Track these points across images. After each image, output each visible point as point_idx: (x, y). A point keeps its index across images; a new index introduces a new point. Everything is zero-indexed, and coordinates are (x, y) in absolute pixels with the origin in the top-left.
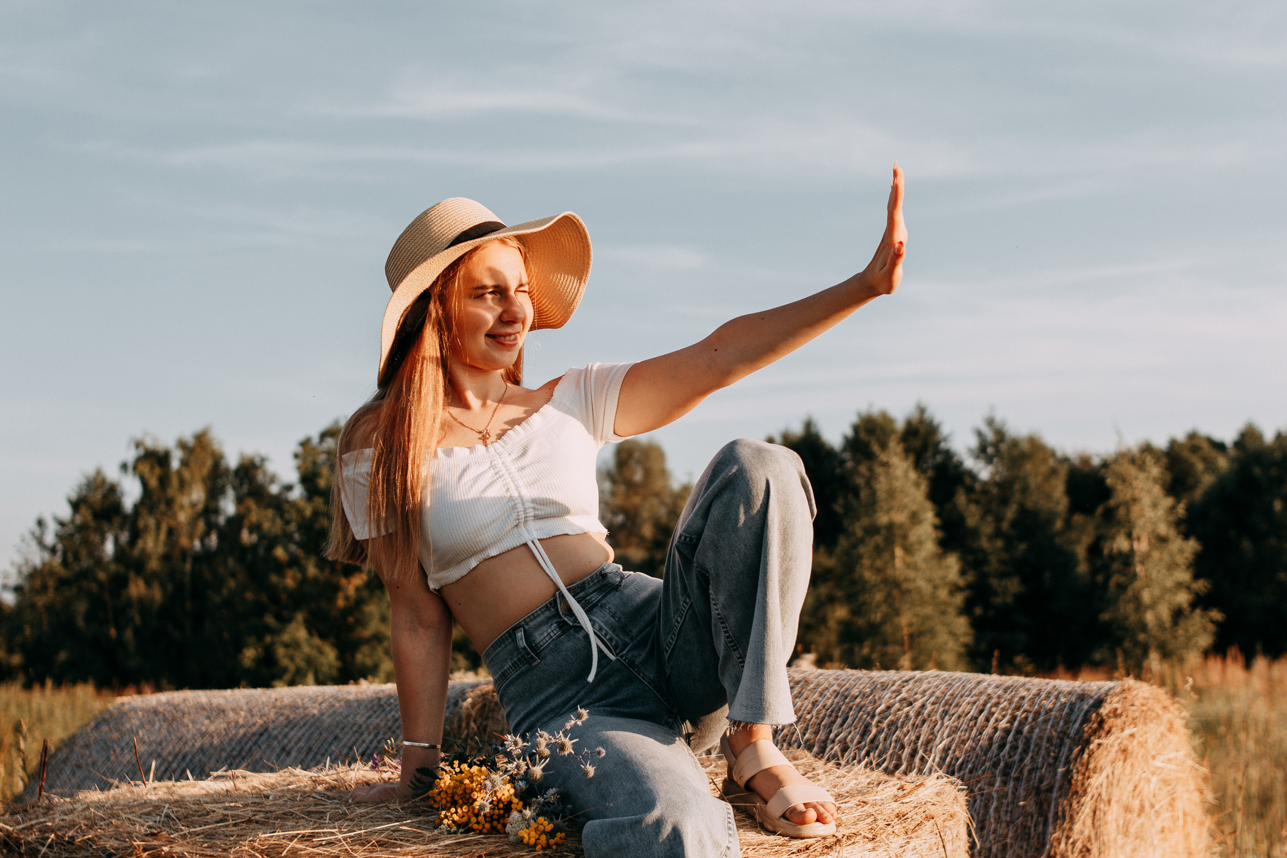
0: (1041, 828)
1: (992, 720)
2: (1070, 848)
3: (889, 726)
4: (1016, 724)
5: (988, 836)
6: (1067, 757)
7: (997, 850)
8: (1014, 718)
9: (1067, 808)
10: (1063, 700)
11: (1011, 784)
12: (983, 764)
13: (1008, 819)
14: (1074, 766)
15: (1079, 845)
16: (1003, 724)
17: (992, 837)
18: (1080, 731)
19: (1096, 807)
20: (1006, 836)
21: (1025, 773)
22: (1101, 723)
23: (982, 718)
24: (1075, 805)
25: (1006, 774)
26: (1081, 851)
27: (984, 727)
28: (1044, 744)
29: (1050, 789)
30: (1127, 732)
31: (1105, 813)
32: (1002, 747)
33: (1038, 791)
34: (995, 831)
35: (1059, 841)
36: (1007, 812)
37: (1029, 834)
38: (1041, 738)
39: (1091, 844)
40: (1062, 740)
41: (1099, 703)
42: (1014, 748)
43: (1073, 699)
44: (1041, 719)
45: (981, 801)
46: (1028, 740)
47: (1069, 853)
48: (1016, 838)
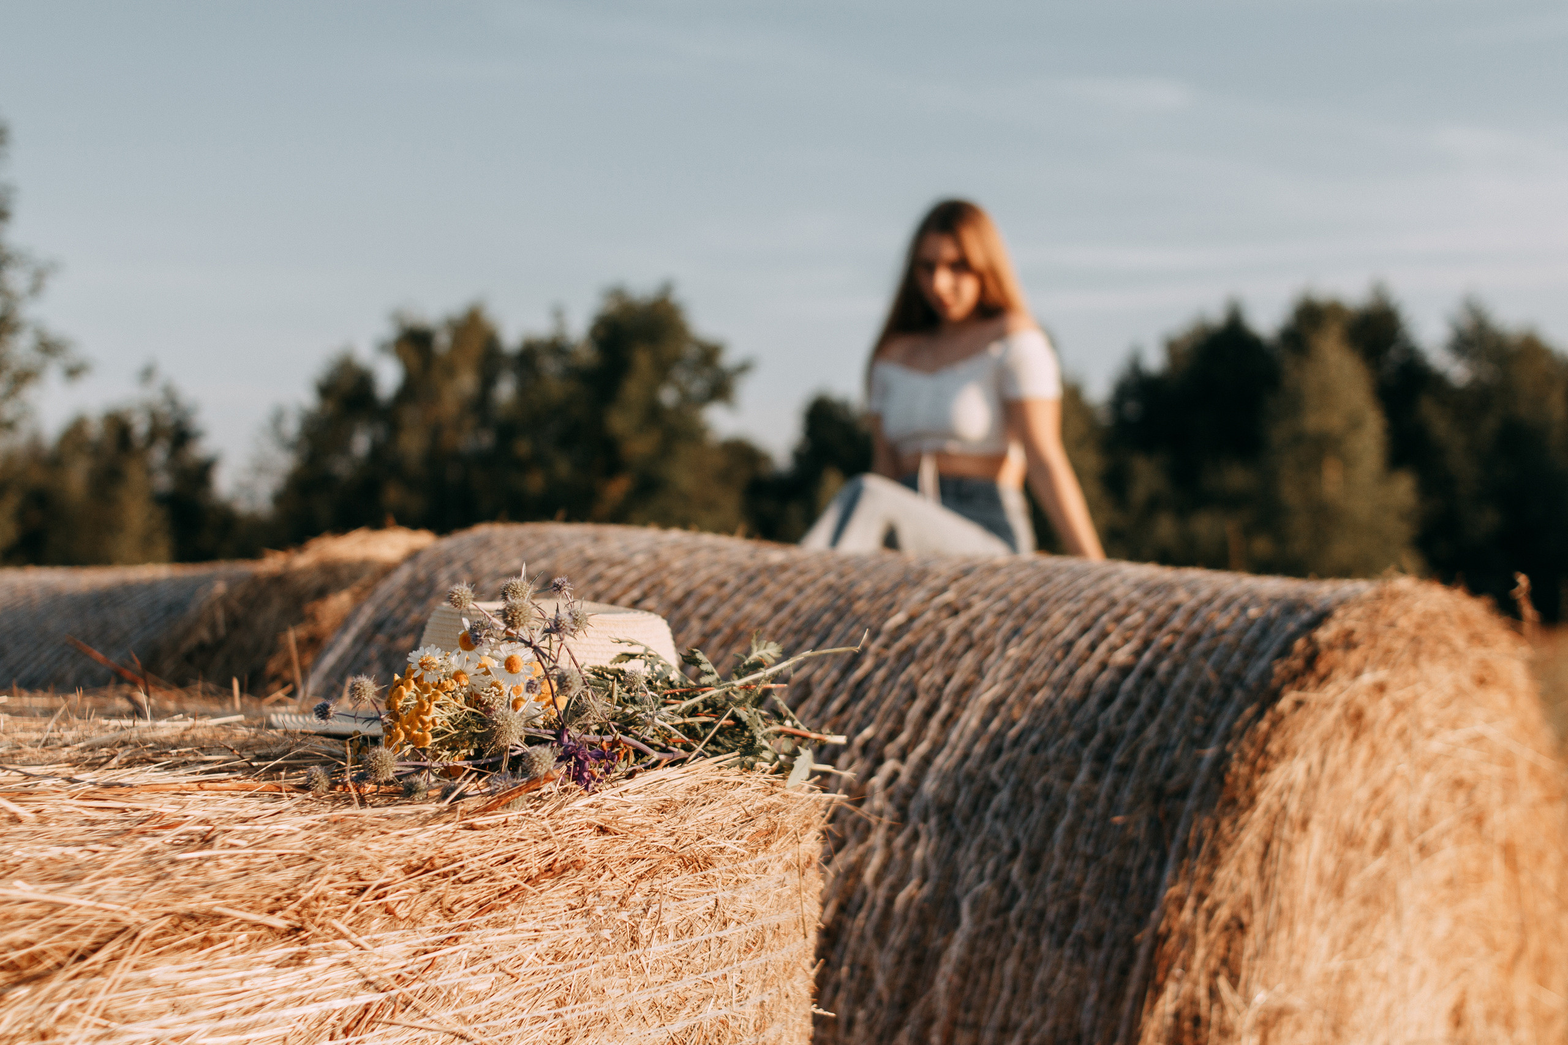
0: (1151, 873)
1: (1102, 649)
2: (1202, 918)
3: (901, 655)
4: (1147, 656)
5: (1042, 885)
6: (1229, 727)
7: (1057, 915)
8: (1146, 644)
9: (1209, 833)
10: (1253, 612)
11: (1108, 779)
12: (1061, 735)
13: (1089, 850)
14: (1235, 745)
15: (1223, 914)
16: (1122, 656)
17: (1049, 887)
18: (1267, 673)
19: (1272, 835)
20: (1078, 889)
21: (1142, 756)
22: (1312, 659)
23: (1084, 642)
24: (1225, 826)
25: (1102, 758)
26: (1226, 928)
27: (1084, 660)
28: (1193, 698)
29: (1183, 793)
30: (1368, 678)
31: (1290, 847)
32: (1107, 700)
33: (1159, 794)
34: (1059, 875)
35: (1180, 903)
36: (1089, 836)
37: (1126, 885)
38: (1188, 686)
39: (1251, 912)
40: (1228, 691)
41: (1322, 617)
42: (1131, 704)
43: (1274, 610)
44: (1201, 646)
45: (1042, 810)
46: (1162, 690)
47: (1199, 930)
48: (1097, 892)
